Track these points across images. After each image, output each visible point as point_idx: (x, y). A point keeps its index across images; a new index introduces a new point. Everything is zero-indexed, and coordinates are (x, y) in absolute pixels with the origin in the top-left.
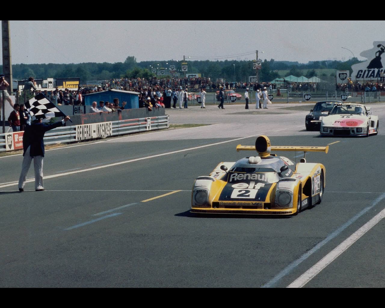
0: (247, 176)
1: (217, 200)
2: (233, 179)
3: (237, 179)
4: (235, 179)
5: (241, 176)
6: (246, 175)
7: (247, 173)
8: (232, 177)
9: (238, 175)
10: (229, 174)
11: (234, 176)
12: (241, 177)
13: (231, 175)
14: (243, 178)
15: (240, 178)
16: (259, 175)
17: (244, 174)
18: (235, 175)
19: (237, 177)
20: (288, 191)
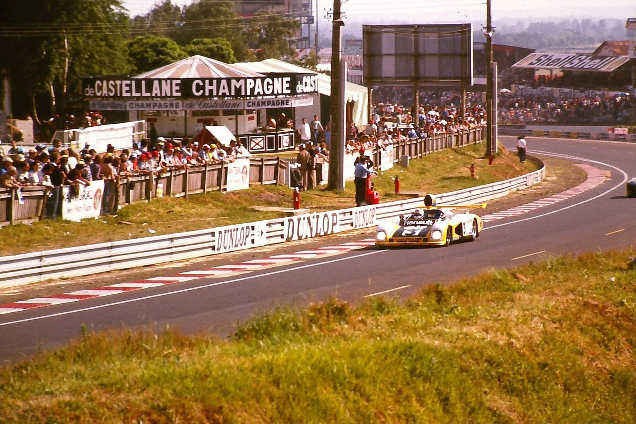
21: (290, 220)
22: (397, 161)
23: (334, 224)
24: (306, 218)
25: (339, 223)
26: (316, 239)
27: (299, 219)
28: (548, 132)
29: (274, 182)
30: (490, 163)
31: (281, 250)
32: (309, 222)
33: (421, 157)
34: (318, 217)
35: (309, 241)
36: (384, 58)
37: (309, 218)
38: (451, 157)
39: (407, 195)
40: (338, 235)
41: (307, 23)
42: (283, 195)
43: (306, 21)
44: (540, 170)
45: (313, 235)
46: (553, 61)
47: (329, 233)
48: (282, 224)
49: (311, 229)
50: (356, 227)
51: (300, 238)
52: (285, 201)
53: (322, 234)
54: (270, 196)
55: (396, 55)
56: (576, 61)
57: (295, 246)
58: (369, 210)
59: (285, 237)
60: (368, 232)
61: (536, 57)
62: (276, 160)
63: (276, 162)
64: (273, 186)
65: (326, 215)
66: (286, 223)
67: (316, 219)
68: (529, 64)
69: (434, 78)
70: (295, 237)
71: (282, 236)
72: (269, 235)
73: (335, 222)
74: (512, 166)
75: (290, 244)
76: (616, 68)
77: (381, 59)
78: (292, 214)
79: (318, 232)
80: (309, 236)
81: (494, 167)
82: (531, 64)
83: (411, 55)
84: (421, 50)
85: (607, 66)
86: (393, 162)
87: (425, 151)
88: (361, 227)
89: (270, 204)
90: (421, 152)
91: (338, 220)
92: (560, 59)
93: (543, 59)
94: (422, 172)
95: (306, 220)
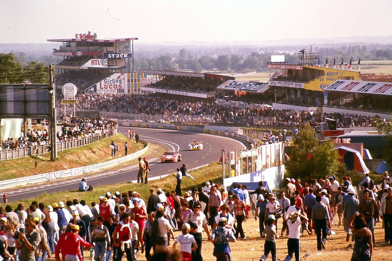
36: (8, 103)
41: (128, 57)
43: (127, 57)
46: (237, 86)
55: (15, 101)
56: (248, 86)
61: (230, 83)
68: (225, 87)
69: (34, 114)
76: (265, 90)
77: (7, 103)
82: (226, 87)
83: (22, 101)
84: (28, 99)
85: (261, 90)
92: (241, 84)
93: (233, 84)
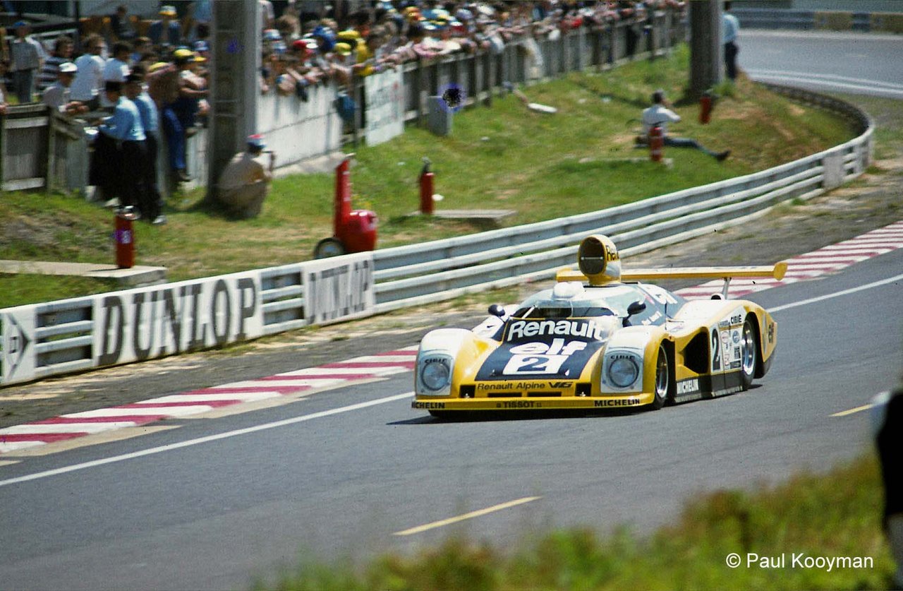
0: (547, 327)
1: (471, 381)
2: (516, 335)
3: (524, 335)
4: (520, 336)
5: (533, 326)
6: (544, 324)
7: (546, 321)
8: (512, 331)
9: (526, 324)
10: (507, 324)
11: (517, 327)
12: (532, 328)
13: (510, 326)
14: (537, 332)
15: (530, 331)
16: (573, 323)
17: (539, 322)
18: (519, 326)
19: (523, 329)
20: (633, 355)
21: (111, 303)
22: (412, 115)
23: (247, 313)
24: (160, 295)
25: (260, 308)
26: (193, 358)
27: (139, 299)
28: (864, 16)
29: (36, 183)
30: (705, 118)
31: (93, 395)
32: (170, 307)
33: (487, 103)
34: (197, 290)
35: (174, 365)
37: (168, 295)
38: (582, 101)
39: (461, 221)
40: (260, 346)
42: (71, 225)
44: (860, 139)
45: (184, 345)
47: (231, 339)
48: (87, 313)
49: (177, 330)
50: (313, 318)
51: (142, 356)
52: (75, 242)
53: (210, 341)
54: (28, 226)
57: (132, 382)
58: (351, 268)
59: (97, 352)
60: (352, 335)
62: (41, 114)
63: (41, 122)
64: (34, 196)
65: (221, 286)
66: (99, 313)
67: (189, 299)
70: (128, 354)
71: (87, 351)
72: (44, 346)
73: (248, 304)
74: (774, 128)
75: (112, 375)
78: (114, 284)
79: (199, 337)
80: (171, 349)
81: (718, 129)
86: (402, 119)
87: (499, 83)
88: (329, 321)
89: (30, 252)
90: (486, 88)
91: (259, 299)
94: (496, 150)
95: (161, 304)
